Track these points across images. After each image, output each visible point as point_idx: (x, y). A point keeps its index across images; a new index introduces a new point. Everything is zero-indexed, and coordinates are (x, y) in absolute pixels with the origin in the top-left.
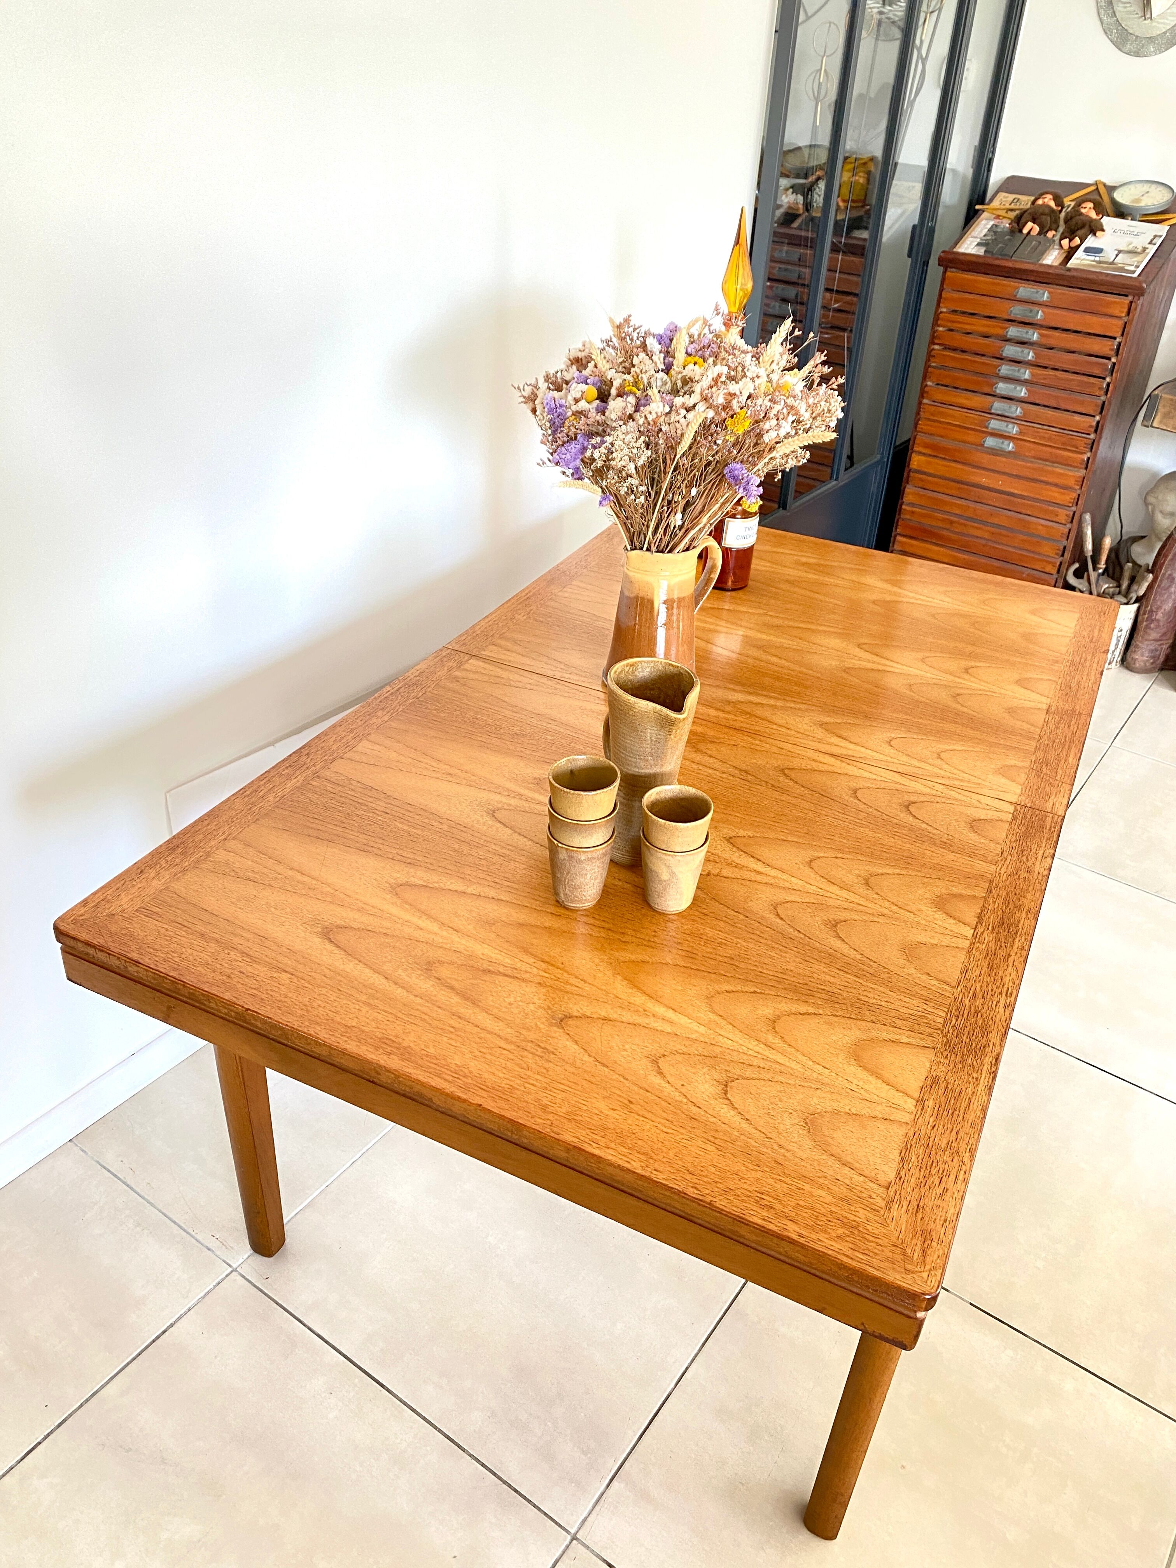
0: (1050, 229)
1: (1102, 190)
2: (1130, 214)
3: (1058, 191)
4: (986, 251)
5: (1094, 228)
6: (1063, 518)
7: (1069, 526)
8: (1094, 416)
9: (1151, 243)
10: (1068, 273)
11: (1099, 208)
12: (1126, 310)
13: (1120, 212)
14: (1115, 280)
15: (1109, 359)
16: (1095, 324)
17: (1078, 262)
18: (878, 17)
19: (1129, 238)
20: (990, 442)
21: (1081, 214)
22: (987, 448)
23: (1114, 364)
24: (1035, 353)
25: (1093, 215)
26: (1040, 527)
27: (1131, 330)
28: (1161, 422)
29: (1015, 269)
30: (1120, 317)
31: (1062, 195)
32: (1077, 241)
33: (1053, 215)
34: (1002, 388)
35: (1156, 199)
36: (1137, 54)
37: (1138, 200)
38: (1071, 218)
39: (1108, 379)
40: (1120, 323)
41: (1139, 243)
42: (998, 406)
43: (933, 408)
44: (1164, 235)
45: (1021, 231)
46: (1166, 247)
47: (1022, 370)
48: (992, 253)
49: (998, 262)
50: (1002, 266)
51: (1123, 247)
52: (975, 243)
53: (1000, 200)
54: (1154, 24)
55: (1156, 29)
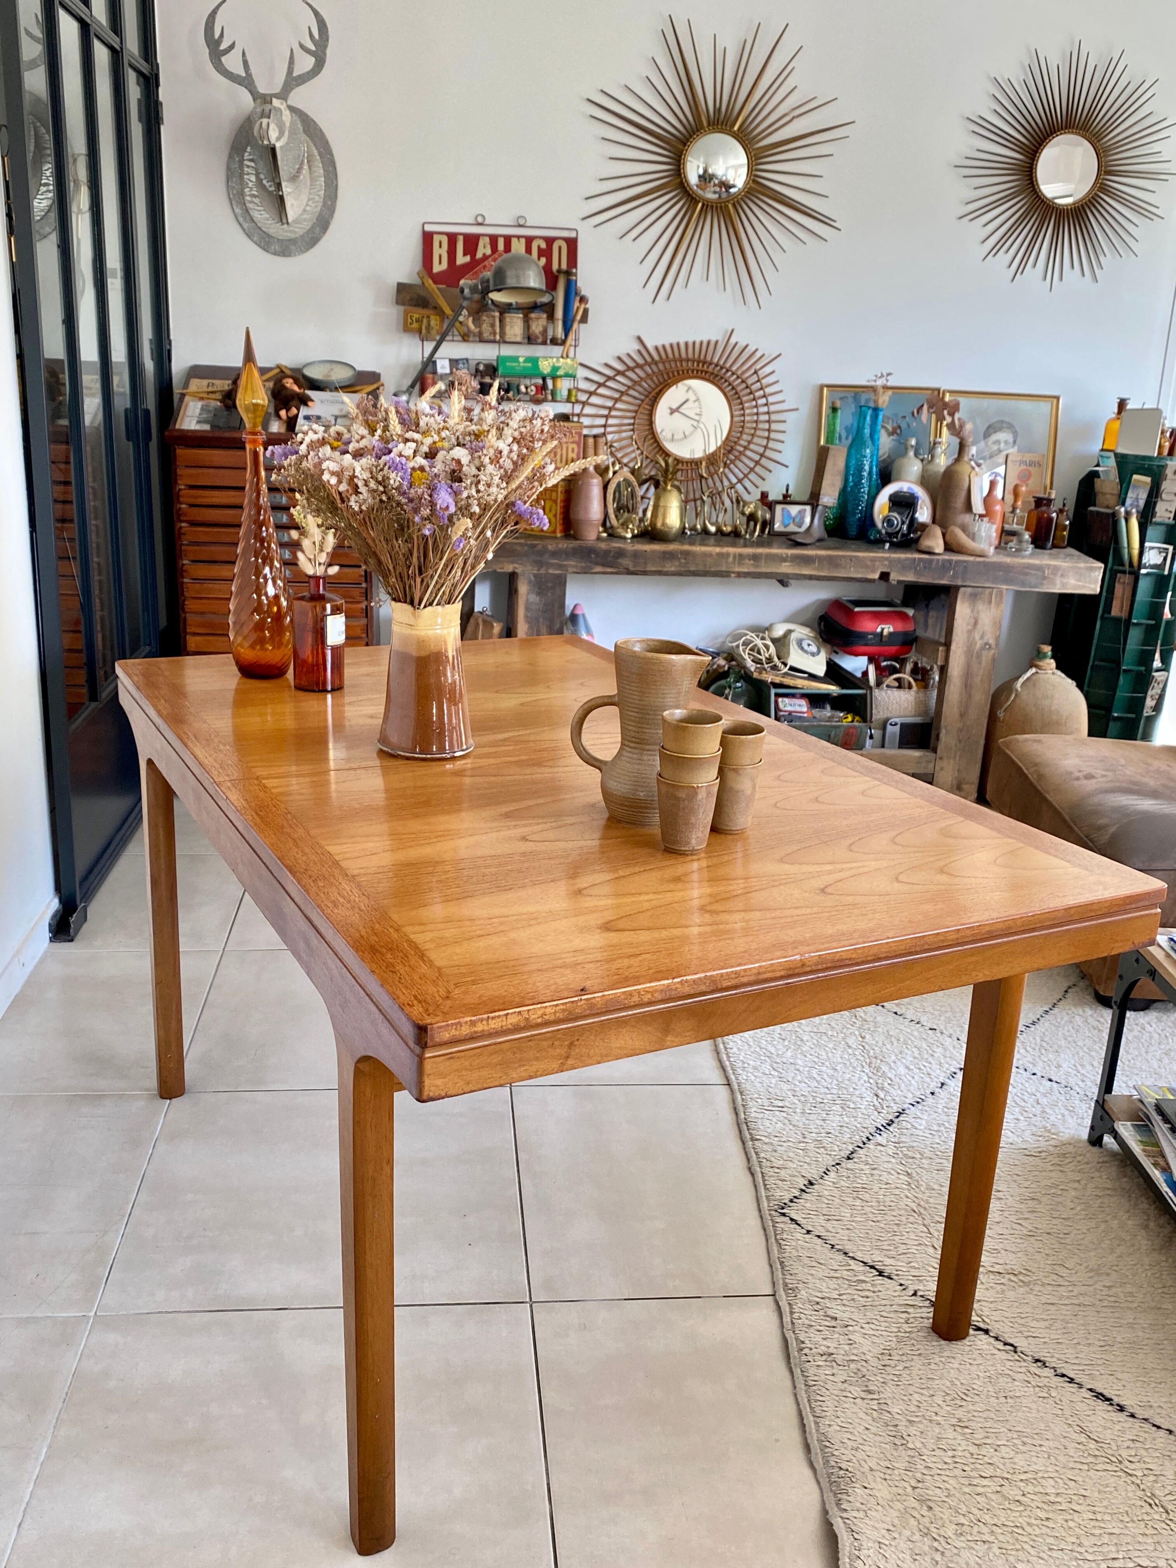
2: (330, 387)
4: (212, 426)
5: (304, 401)
19: (337, 406)
21: (286, 388)
25: (295, 388)
32: (294, 411)
35: (341, 375)
36: (283, 254)
37: (328, 376)
41: (348, 409)
45: (235, 406)
48: (219, 427)
49: (227, 435)
50: (234, 438)
51: (337, 413)
52: (195, 422)
53: (196, 385)
54: (291, 229)
55: (295, 232)
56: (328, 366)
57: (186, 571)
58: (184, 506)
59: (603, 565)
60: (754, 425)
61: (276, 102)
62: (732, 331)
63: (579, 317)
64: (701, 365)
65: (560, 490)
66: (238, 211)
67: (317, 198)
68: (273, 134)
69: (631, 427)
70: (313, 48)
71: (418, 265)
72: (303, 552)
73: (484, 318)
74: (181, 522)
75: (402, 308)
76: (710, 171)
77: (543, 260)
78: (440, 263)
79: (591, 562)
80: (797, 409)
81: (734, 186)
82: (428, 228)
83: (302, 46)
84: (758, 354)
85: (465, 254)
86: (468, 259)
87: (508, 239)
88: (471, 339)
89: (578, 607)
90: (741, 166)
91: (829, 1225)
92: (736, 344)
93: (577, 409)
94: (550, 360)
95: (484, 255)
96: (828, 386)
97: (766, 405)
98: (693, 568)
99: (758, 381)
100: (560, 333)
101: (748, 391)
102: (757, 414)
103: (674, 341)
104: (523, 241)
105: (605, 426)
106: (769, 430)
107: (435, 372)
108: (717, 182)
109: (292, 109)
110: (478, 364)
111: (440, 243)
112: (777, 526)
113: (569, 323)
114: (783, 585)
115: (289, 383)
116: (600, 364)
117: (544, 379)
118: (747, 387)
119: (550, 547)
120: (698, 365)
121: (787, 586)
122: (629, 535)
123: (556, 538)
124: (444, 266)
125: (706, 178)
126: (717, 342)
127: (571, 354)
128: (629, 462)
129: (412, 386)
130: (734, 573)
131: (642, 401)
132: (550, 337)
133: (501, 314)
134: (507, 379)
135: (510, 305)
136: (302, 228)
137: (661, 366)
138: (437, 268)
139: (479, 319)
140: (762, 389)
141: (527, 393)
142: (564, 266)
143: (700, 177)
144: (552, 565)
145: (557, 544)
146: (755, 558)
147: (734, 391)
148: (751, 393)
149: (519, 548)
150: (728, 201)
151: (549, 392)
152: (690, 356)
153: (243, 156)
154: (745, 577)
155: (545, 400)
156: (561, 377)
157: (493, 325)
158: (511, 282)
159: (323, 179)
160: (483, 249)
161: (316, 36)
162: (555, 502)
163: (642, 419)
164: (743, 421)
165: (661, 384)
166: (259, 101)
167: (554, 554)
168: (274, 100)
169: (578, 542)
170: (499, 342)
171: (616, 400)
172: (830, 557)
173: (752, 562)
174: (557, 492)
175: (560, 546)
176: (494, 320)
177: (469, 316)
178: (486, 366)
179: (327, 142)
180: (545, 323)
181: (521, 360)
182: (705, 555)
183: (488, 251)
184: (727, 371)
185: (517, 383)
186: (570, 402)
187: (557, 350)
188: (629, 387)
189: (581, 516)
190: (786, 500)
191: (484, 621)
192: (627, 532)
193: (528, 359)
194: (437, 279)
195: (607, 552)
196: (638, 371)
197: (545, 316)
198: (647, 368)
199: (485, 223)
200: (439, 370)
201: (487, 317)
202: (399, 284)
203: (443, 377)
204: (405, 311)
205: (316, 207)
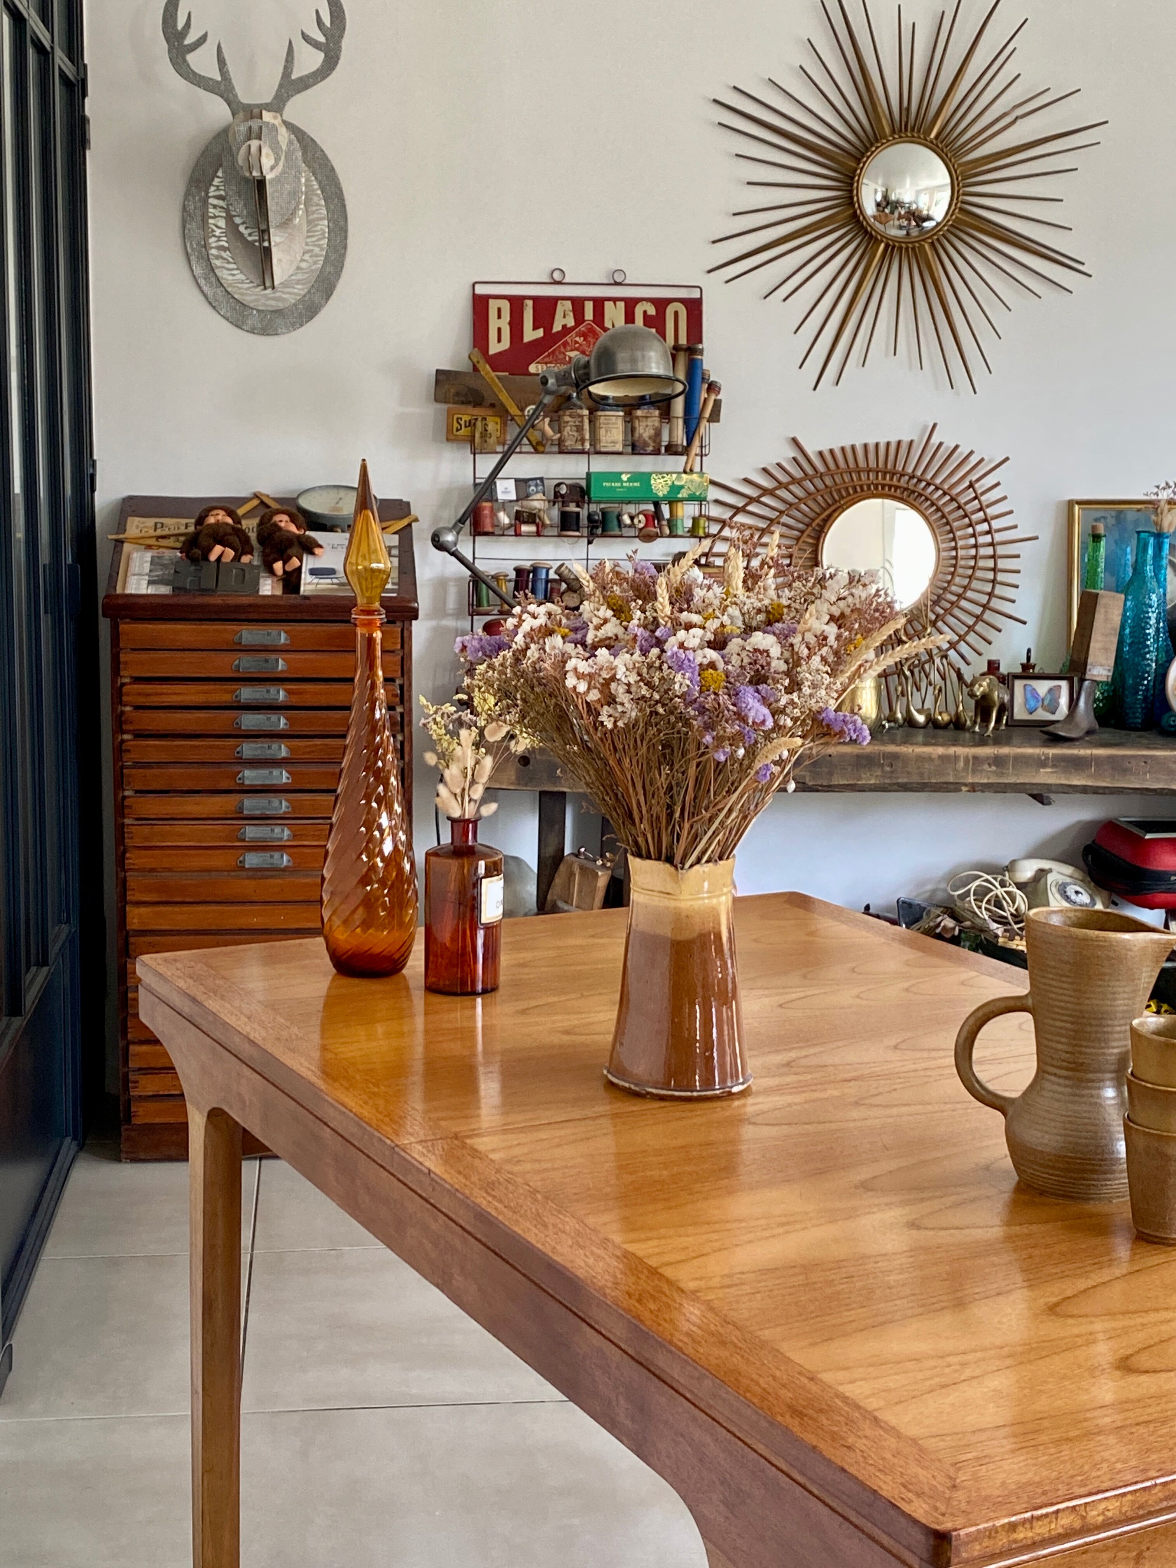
0: (243, 553)
4: (169, 589)
5: (310, 547)
10: (307, 602)
12: (399, 641)
13: (323, 524)
17: (311, 587)
20: (252, 860)
21: (278, 530)
22: (249, 869)
24: (286, 719)
25: (293, 528)
29: (228, 606)
30: (392, 653)
31: (232, 510)
32: (295, 562)
33: (240, 535)
34: (251, 776)
37: (335, 509)
38: (266, 535)
40: (397, 660)
42: (251, 804)
43: (146, 829)
44: (397, 546)
45: (206, 558)
46: (404, 560)
47: (275, 746)
48: (184, 589)
49: (199, 600)
50: (208, 605)
52: (145, 582)
53: (136, 526)
54: (278, 294)
55: (284, 300)
57: (130, 807)
58: (128, 709)
60: (972, 563)
61: (267, 116)
62: (935, 426)
63: (707, 414)
64: (888, 477)
66: (198, 271)
67: (317, 250)
68: (267, 161)
70: (322, 39)
71: (467, 344)
72: (446, 784)
73: (567, 418)
74: (123, 732)
75: (444, 407)
76: (893, 197)
78: (499, 340)
80: (1036, 538)
81: (928, 218)
82: (480, 290)
83: (305, 36)
84: (974, 460)
85: (535, 327)
86: (540, 333)
87: (599, 303)
88: (547, 449)
90: (939, 188)
92: (941, 444)
94: (667, 477)
95: (564, 326)
96: (1079, 503)
97: (989, 532)
98: (903, 780)
99: (976, 498)
100: (680, 437)
101: (961, 512)
102: (976, 546)
103: (847, 443)
104: (621, 305)
106: (994, 570)
107: (493, 499)
108: (903, 212)
109: (289, 125)
110: (558, 485)
111: (499, 310)
112: (1020, 713)
113: (695, 422)
114: (1043, 803)
115: (283, 521)
116: (736, 480)
117: (657, 505)
118: (959, 507)
120: (884, 478)
121: (1049, 804)
124: (506, 344)
125: (887, 204)
126: (911, 442)
127: (697, 468)
129: (462, 520)
130: (965, 785)
131: (802, 532)
132: (664, 444)
133: (590, 413)
134: (602, 506)
135: (606, 398)
136: (295, 294)
137: (828, 481)
138: (495, 348)
139: (559, 419)
140: (981, 509)
141: (632, 526)
142: (684, 339)
143: (878, 205)
146: (998, 761)
147: (939, 514)
148: (966, 516)
150: (924, 240)
151: (665, 523)
152: (872, 464)
153: (207, 193)
154: (983, 791)
155: (658, 535)
156: (682, 500)
157: (580, 429)
158: (623, 368)
159: (326, 222)
160: (563, 318)
161: (327, 21)
163: (803, 558)
164: (956, 558)
165: (829, 506)
166: (241, 115)
168: (264, 112)
170: (588, 453)
171: (763, 532)
172: (1111, 758)
173: (994, 768)
176: (582, 421)
178: (570, 487)
179: (333, 169)
180: (657, 424)
181: (624, 477)
183: (571, 322)
184: (929, 484)
185: (616, 511)
186: (696, 537)
187: (678, 462)
188: (781, 512)
190: (1028, 672)
193: (636, 476)
194: (496, 362)
196: (794, 488)
197: (657, 413)
198: (808, 484)
199: (565, 281)
200: (501, 496)
201: (570, 416)
202: (438, 372)
203: (504, 505)
204: (448, 410)
205: (315, 263)
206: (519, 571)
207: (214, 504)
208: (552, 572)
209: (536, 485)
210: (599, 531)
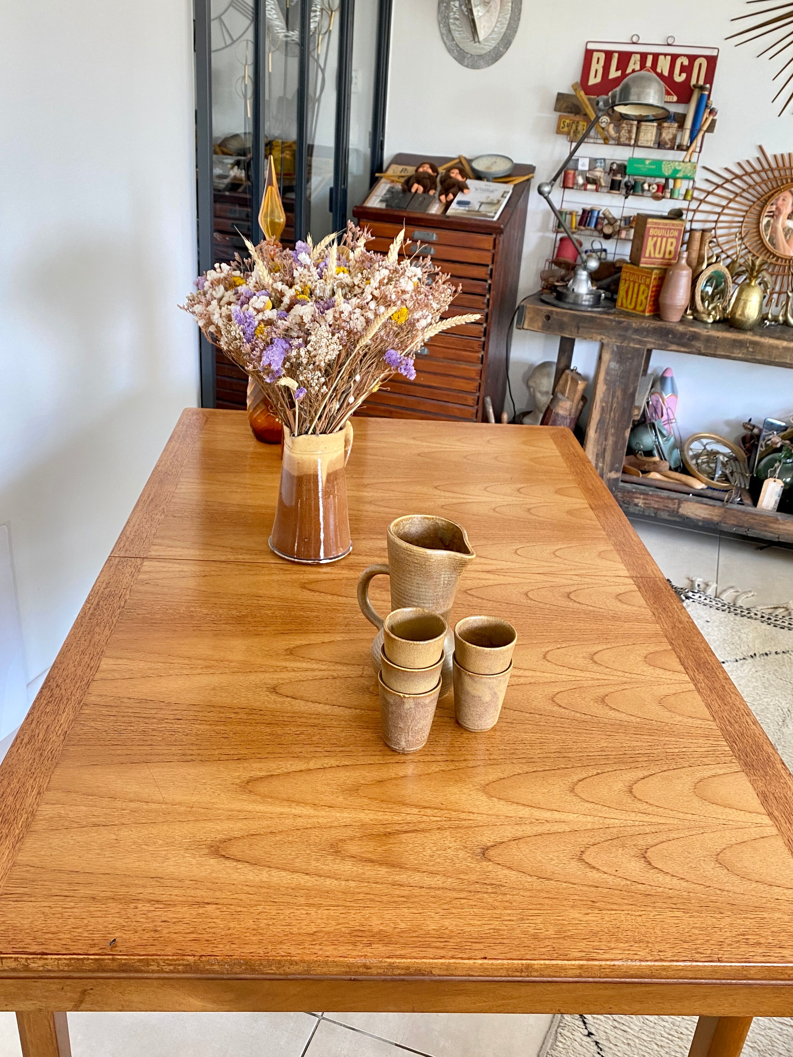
0: (431, 189)
1: (464, 162)
2: (485, 178)
3: (433, 162)
4: (387, 206)
5: (462, 188)
6: (470, 402)
7: (476, 407)
8: (482, 324)
9: (503, 196)
10: (448, 220)
11: (462, 172)
12: (492, 244)
13: (479, 176)
14: (482, 223)
15: (486, 281)
16: (471, 256)
17: (453, 211)
18: (284, 39)
19: (487, 194)
21: (451, 177)
23: (490, 285)
25: (459, 178)
26: (456, 410)
27: (498, 259)
28: (529, 325)
29: (410, 218)
30: (489, 250)
31: (437, 165)
32: (451, 196)
33: (432, 179)
35: (501, 167)
36: (474, 66)
37: (489, 168)
38: (445, 180)
39: (488, 296)
40: (490, 255)
41: (495, 196)
44: (511, 192)
45: (410, 190)
46: (513, 200)
48: (391, 206)
49: (396, 213)
51: (484, 200)
52: (378, 200)
53: (394, 170)
54: (481, 46)
55: (483, 49)
56: (494, 159)
59: (678, 344)
63: (705, 128)
65: (653, 277)
66: (444, 31)
67: (504, 21)
69: (740, 224)
71: (578, 79)
73: (624, 125)
75: (558, 114)
77: (684, 76)
78: (595, 77)
79: (667, 341)
82: (591, 46)
85: (617, 70)
86: (619, 73)
87: (656, 56)
88: (610, 142)
89: (668, 371)
91: (612, 1033)
93: (694, 205)
94: (672, 164)
95: (633, 70)
98: (758, 357)
100: (686, 141)
104: (669, 58)
105: (716, 222)
107: (576, 169)
110: (613, 164)
111: (598, 59)
113: (696, 132)
115: (456, 172)
116: (721, 168)
119: (634, 325)
122: (711, 320)
123: (644, 317)
124: (599, 79)
127: (693, 159)
128: (733, 254)
129: (555, 179)
131: (754, 203)
132: (677, 144)
133: (639, 122)
136: (490, 46)
137: (776, 173)
138: (592, 81)
139: (619, 126)
141: (649, 190)
142: (701, 82)
144: (634, 340)
145: (641, 323)
149: (608, 323)
151: (669, 190)
155: (663, 197)
156: (680, 178)
157: (630, 132)
158: (634, 99)
159: (510, 4)
160: (634, 64)
162: (648, 286)
163: (751, 218)
165: (774, 188)
167: (636, 331)
169: (660, 323)
170: (633, 146)
171: (731, 200)
174: (651, 278)
175: (643, 325)
176: (632, 128)
177: (610, 123)
178: (619, 166)
180: (674, 132)
181: (647, 162)
182: (772, 347)
183: (638, 67)
185: (642, 181)
186: (687, 199)
187: (681, 155)
188: (744, 190)
189: (668, 302)
191: (572, 378)
192: (709, 317)
193: (654, 162)
194: (591, 90)
195: (683, 335)
196: (754, 176)
197: (676, 125)
198: (763, 174)
199: (640, 42)
200: (580, 168)
201: (627, 124)
202: (559, 94)
203: (583, 173)
204: (560, 116)
205: (502, 28)
206: (584, 211)
207: (426, 161)
208: (601, 213)
209: (601, 163)
210: (632, 192)
